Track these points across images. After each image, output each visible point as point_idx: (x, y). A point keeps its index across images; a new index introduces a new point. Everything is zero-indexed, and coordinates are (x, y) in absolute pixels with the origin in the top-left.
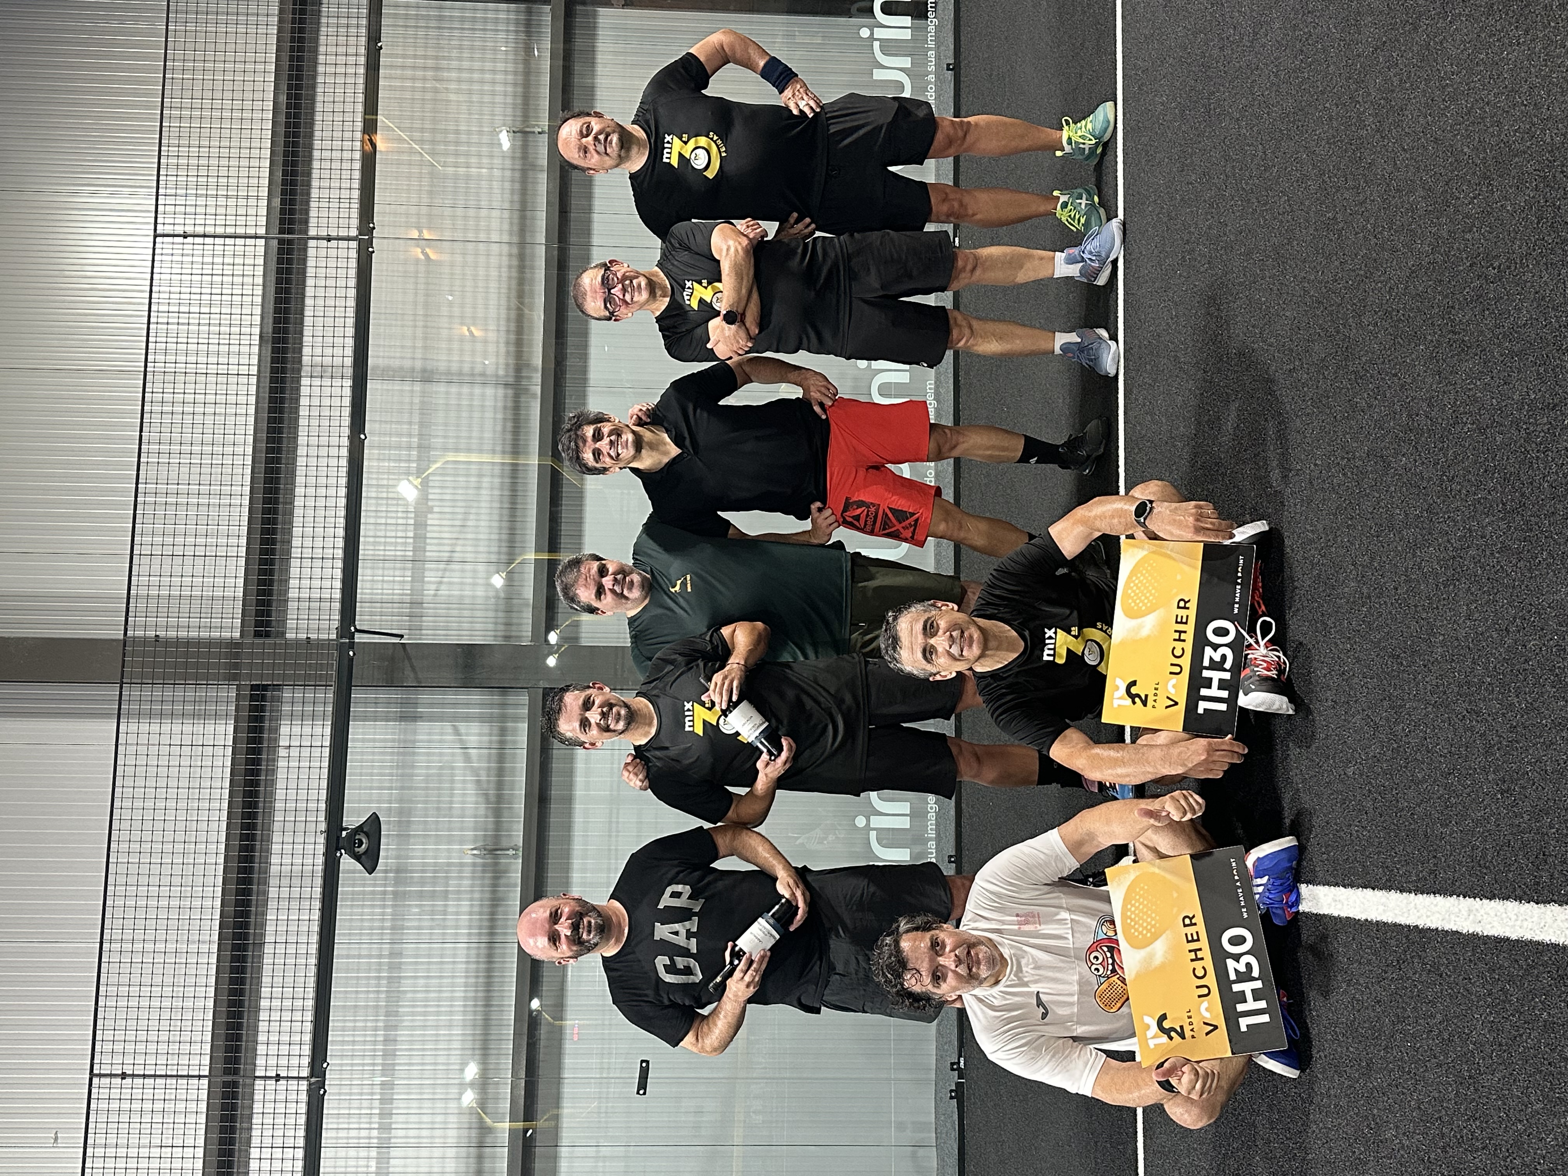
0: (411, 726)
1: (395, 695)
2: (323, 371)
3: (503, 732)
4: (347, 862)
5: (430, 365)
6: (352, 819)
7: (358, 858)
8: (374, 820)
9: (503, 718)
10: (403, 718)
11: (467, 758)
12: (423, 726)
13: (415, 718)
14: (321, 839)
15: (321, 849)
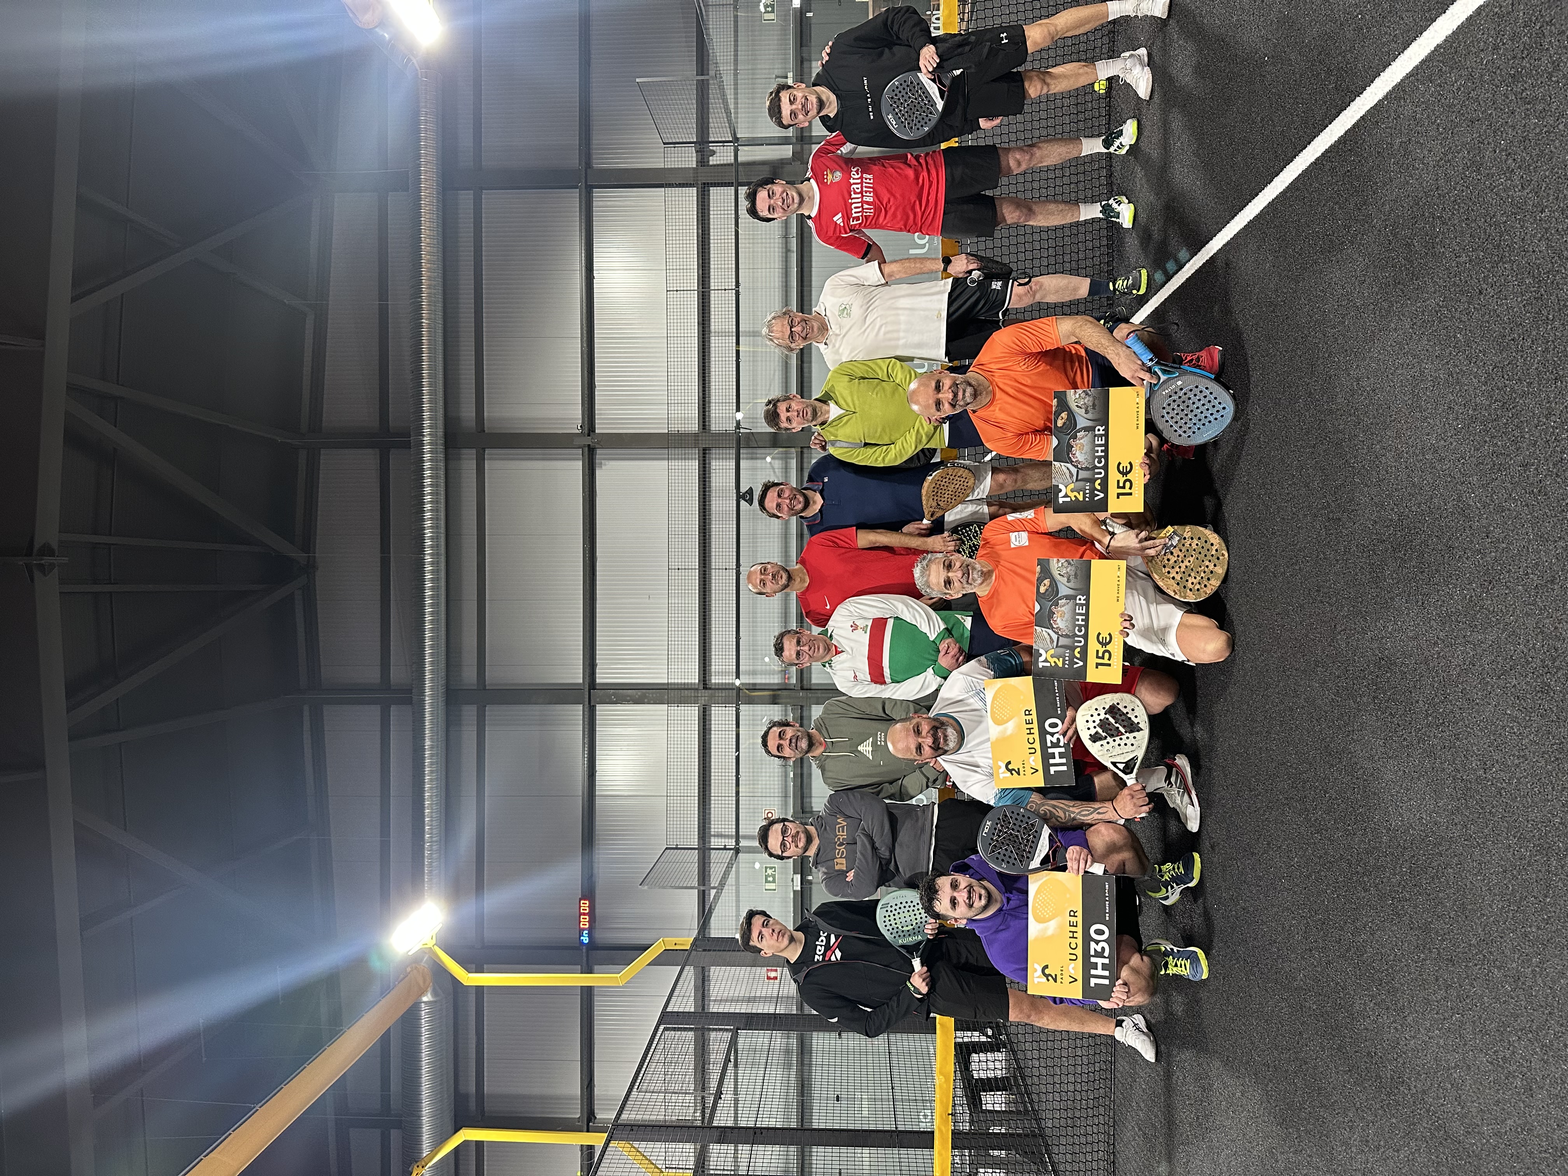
0: (755, 461)
1: (750, 450)
2: (719, 334)
3: (786, 463)
4: (742, 503)
5: (756, 329)
6: (743, 489)
7: (746, 501)
8: (751, 489)
9: (786, 458)
10: (752, 459)
11: (774, 472)
12: (759, 461)
13: (756, 459)
14: (735, 495)
15: (735, 498)
